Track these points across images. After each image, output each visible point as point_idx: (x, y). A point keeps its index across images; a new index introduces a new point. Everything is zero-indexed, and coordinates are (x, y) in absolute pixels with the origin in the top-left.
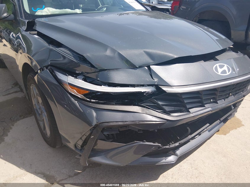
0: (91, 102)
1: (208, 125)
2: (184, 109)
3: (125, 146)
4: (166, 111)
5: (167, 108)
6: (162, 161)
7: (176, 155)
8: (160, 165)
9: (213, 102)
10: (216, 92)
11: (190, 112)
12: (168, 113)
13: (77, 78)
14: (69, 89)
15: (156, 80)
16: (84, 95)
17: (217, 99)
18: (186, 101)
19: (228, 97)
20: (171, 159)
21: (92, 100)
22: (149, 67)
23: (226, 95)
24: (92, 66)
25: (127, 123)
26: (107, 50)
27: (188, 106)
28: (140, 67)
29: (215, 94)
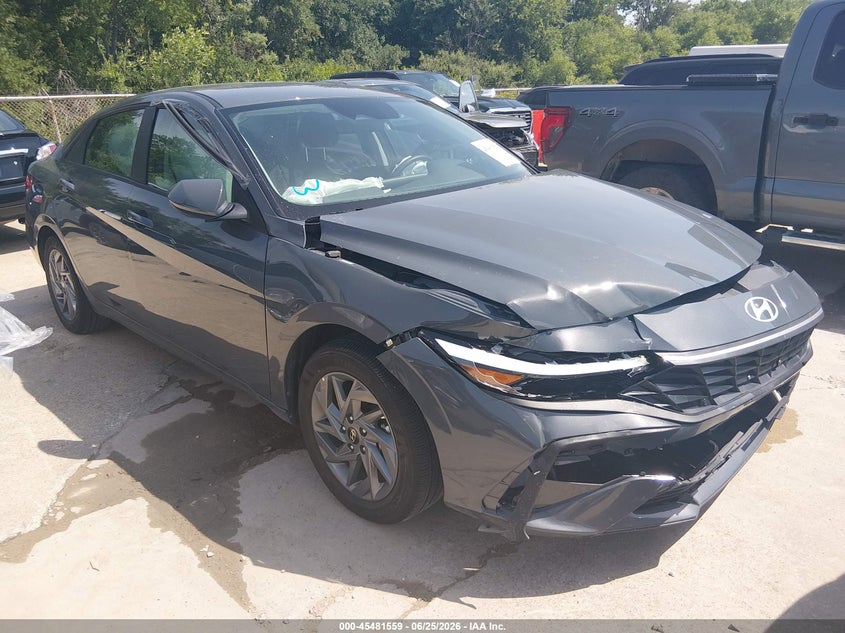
0: (526, 398)
1: (741, 433)
2: (705, 399)
3: (602, 488)
4: (675, 405)
5: (676, 399)
6: (671, 519)
7: (695, 503)
8: (666, 527)
9: (752, 381)
10: (756, 359)
11: (716, 404)
12: (678, 409)
13: (491, 351)
14: (477, 375)
15: (648, 341)
16: (512, 385)
17: (759, 374)
18: (709, 381)
19: (774, 369)
20: (687, 511)
21: (530, 396)
22: (631, 318)
23: (772, 363)
24: (524, 324)
25: (608, 435)
26: (547, 290)
27: (712, 392)
28: (616, 319)
29: (753, 363)
